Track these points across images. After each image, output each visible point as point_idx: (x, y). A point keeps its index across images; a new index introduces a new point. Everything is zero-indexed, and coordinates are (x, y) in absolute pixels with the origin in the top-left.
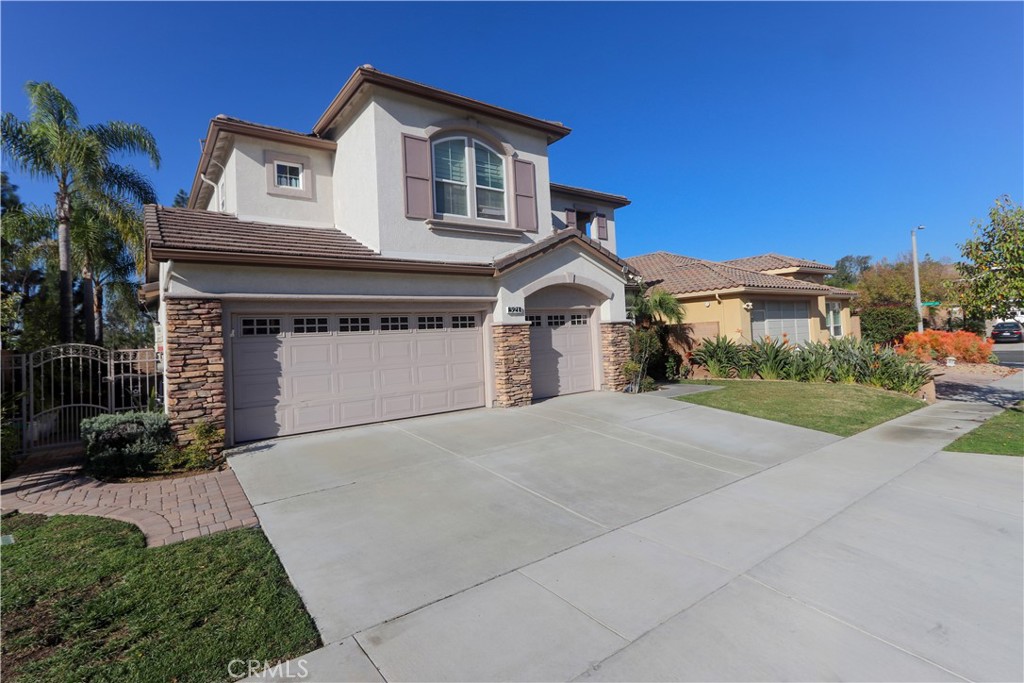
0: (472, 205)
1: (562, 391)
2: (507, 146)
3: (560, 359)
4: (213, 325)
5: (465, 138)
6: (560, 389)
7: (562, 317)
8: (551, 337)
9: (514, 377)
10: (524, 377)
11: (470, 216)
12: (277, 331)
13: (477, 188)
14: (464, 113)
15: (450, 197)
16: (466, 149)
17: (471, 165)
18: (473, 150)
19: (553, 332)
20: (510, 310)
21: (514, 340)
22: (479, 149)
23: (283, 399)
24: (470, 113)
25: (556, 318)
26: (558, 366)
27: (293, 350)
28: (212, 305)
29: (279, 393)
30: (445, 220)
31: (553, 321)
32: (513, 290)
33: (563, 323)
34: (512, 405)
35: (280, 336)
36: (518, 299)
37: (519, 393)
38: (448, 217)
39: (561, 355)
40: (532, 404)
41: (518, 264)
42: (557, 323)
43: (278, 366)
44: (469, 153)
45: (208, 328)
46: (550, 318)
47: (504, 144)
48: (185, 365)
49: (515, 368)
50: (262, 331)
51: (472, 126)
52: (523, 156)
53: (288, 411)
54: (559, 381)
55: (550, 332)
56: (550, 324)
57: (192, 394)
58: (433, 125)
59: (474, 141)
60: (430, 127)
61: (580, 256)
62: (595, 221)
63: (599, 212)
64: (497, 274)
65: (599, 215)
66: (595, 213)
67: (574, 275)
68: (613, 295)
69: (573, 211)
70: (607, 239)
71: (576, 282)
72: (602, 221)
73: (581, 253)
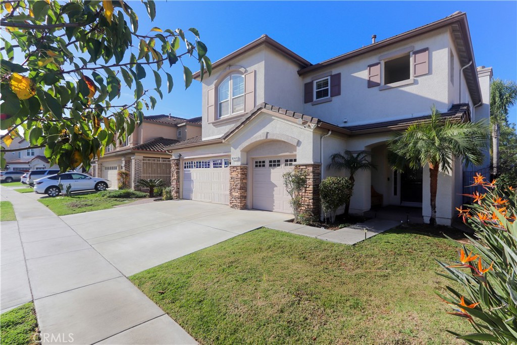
0: (230, 109)
1: (275, 209)
3: (275, 188)
6: (274, 207)
7: (279, 161)
8: (270, 174)
10: (237, 194)
11: (230, 114)
13: (233, 99)
15: (224, 108)
17: (231, 89)
18: (232, 81)
19: (272, 170)
21: (234, 174)
25: (275, 161)
26: (274, 193)
31: (273, 163)
32: (235, 148)
33: (279, 165)
38: (222, 118)
39: (276, 186)
42: (275, 165)
46: (271, 162)
49: (234, 189)
55: (270, 170)
56: (271, 165)
58: (215, 80)
59: (232, 76)
61: (274, 119)
62: (412, 59)
63: (417, 48)
64: (223, 141)
65: (416, 53)
66: (411, 53)
67: (268, 133)
68: (299, 143)
69: (377, 64)
70: (430, 72)
71: (269, 137)
72: (421, 57)
73: (273, 117)
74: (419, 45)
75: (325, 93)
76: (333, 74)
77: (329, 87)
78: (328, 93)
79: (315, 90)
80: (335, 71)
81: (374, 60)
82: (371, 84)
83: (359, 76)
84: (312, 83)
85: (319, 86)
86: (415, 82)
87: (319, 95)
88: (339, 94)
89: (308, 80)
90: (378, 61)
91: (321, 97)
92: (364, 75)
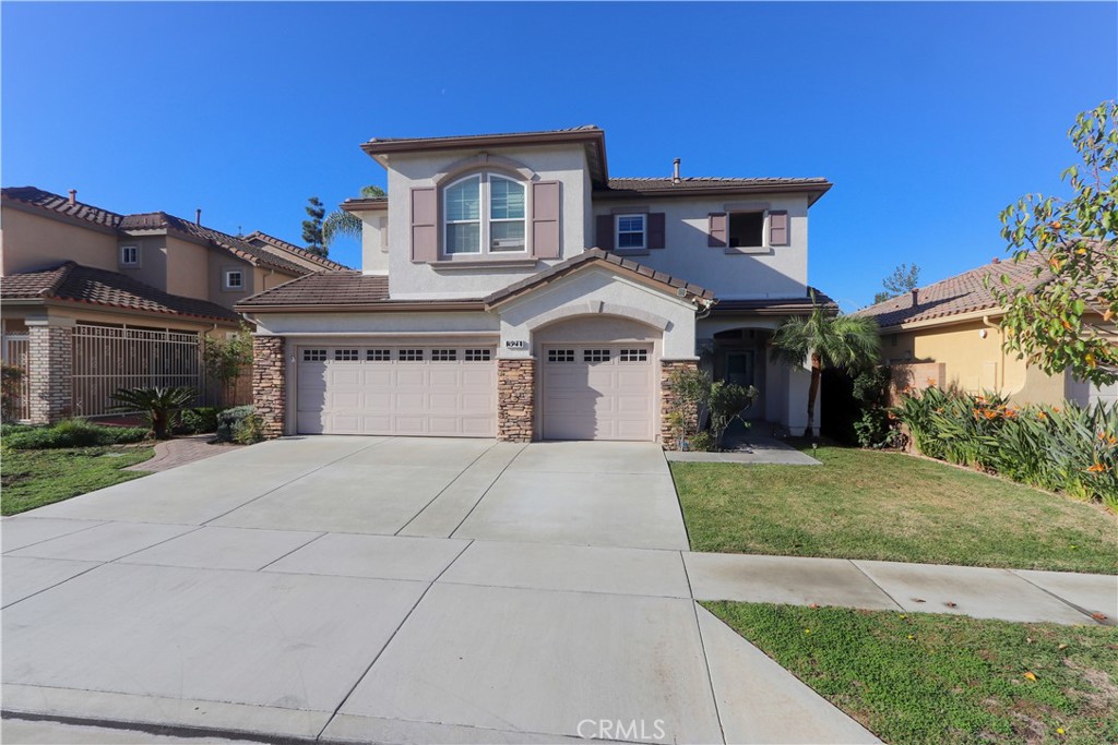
0: (484, 241)
1: (599, 434)
2: (524, 171)
3: (598, 399)
4: (276, 354)
5: (480, 175)
7: (607, 352)
8: (587, 374)
9: (510, 413)
10: (521, 414)
11: (482, 253)
12: (324, 359)
13: (491, 223)
14: (472, 151)
15: (461, 237)
16: (481, 185)
17: (485, 201)
18: (488, 184)
19: (591, 368)
20: (508, 344)
21: (512, 375)
22: (494, 181)
23: (326, 408)
24: (480, 150)
25: (597, 352)
26: (596, 407)
27: (335, 373)
28: (275, 340)
29: (323, 403)
30: (454, 261)
31: (592, 356)
32: (514, 323)
33: (607, 359)
34: (505, 439)
35: (325, 363)
36: (522, 333)
37: (515, 429)
38: (457, 257)
39: (601, 395)
40: (531, 442)
41: (514, 297)
42: (597, 359)
43: (324, 384)
44: (484, 189)
45: (273, 356)
46: (587, 352)
47: (520, 170)
48: (261, 379)
49: (511, 403)
50: (315, 359)
51: (482, 161)
52: (545, 176)
53: (329, 417)
54: (596, 423)
55: (587, 368)
57: (265, 398)
58: (439, 172)
59: (489, 175)
60: (437, 175)
61: (615, 280)
62: (766, 221)
63: (774, 208)
64: (487, 308)
65: (773, 213)
66: (766, 212)
67: (602, 303)
68: (669, 326)
69: (722, 215)
70: (788, 244)
71: (605, 311)
72: (780, 220)
73: (615, 277)
74: (776, 205)
75: (637, 239)
76: (651, 212)
77: (644, 231)
78: (642, 240)
79: (617, 232)
80: (655, 208)
81: (717, 207)
82: (713, 242)
83: (695, 226)
84: (611, 218)
85: (623, 225)
86: (772, 253)
87: (625, 240)
88: (662, 245)
89: (604, 210)
90: (723, 211)
91: (628, 245)
92: (703, 225)
